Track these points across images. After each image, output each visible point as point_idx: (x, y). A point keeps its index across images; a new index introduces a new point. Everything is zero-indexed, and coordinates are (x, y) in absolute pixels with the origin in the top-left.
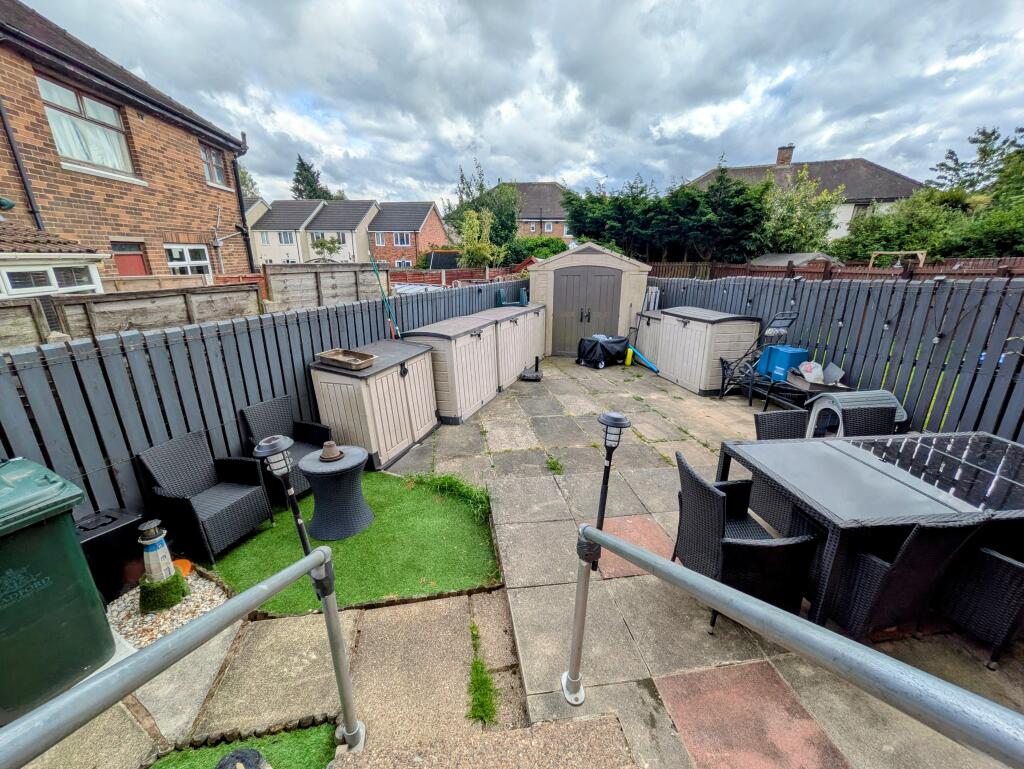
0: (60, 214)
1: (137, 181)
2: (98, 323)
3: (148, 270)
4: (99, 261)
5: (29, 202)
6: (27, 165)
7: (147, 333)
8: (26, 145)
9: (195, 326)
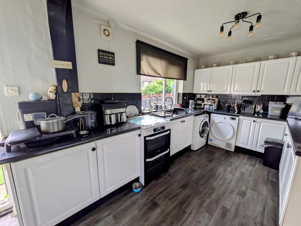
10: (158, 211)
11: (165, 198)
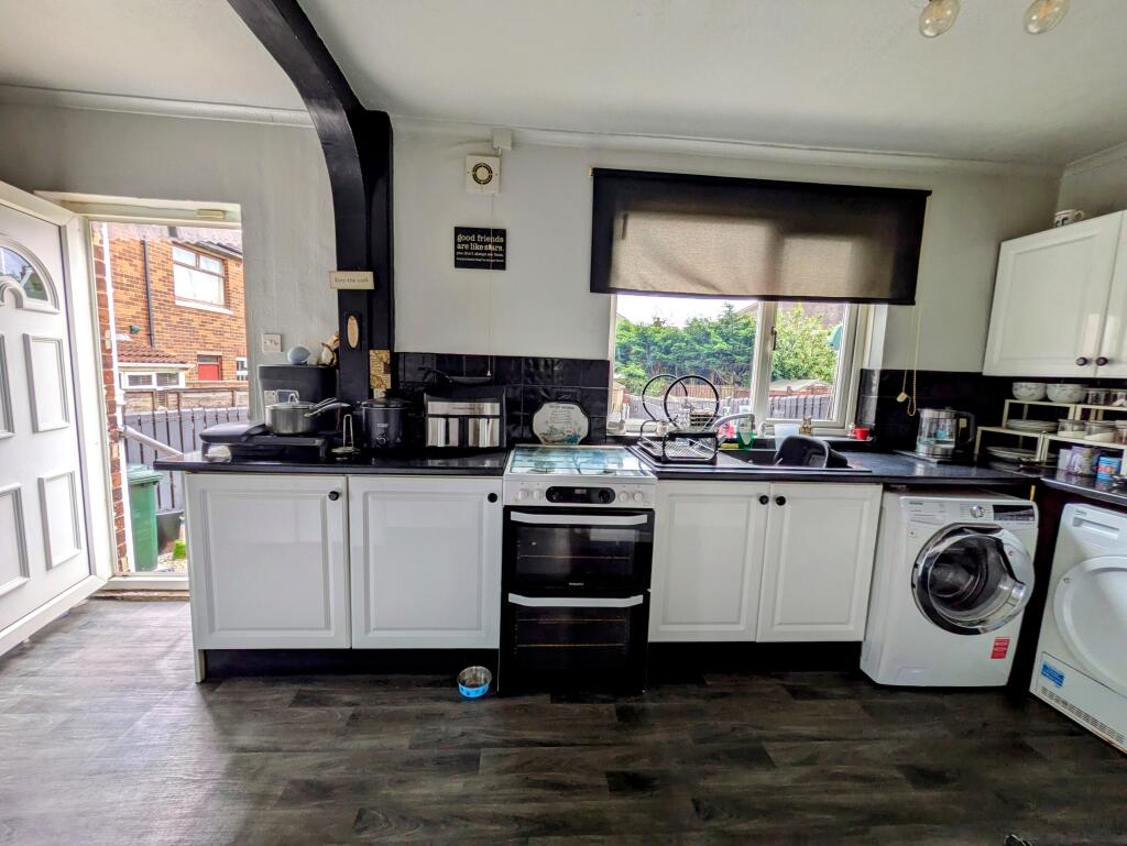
0: (167, 336)
1: (226, 311)
2: (183, 403)
3: (221, 377)
4: (186, 369)
5: (149, 327)
6: (154, 303)
7: (207, 410)
8: (156, 291)
9: (235, 408)
10: (455, 785)
11: (517, 767)
